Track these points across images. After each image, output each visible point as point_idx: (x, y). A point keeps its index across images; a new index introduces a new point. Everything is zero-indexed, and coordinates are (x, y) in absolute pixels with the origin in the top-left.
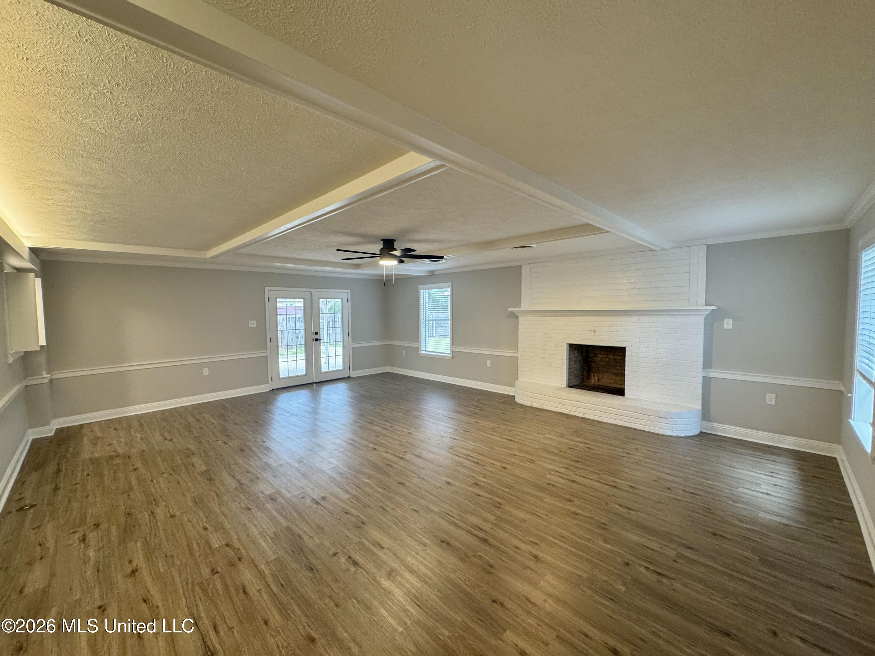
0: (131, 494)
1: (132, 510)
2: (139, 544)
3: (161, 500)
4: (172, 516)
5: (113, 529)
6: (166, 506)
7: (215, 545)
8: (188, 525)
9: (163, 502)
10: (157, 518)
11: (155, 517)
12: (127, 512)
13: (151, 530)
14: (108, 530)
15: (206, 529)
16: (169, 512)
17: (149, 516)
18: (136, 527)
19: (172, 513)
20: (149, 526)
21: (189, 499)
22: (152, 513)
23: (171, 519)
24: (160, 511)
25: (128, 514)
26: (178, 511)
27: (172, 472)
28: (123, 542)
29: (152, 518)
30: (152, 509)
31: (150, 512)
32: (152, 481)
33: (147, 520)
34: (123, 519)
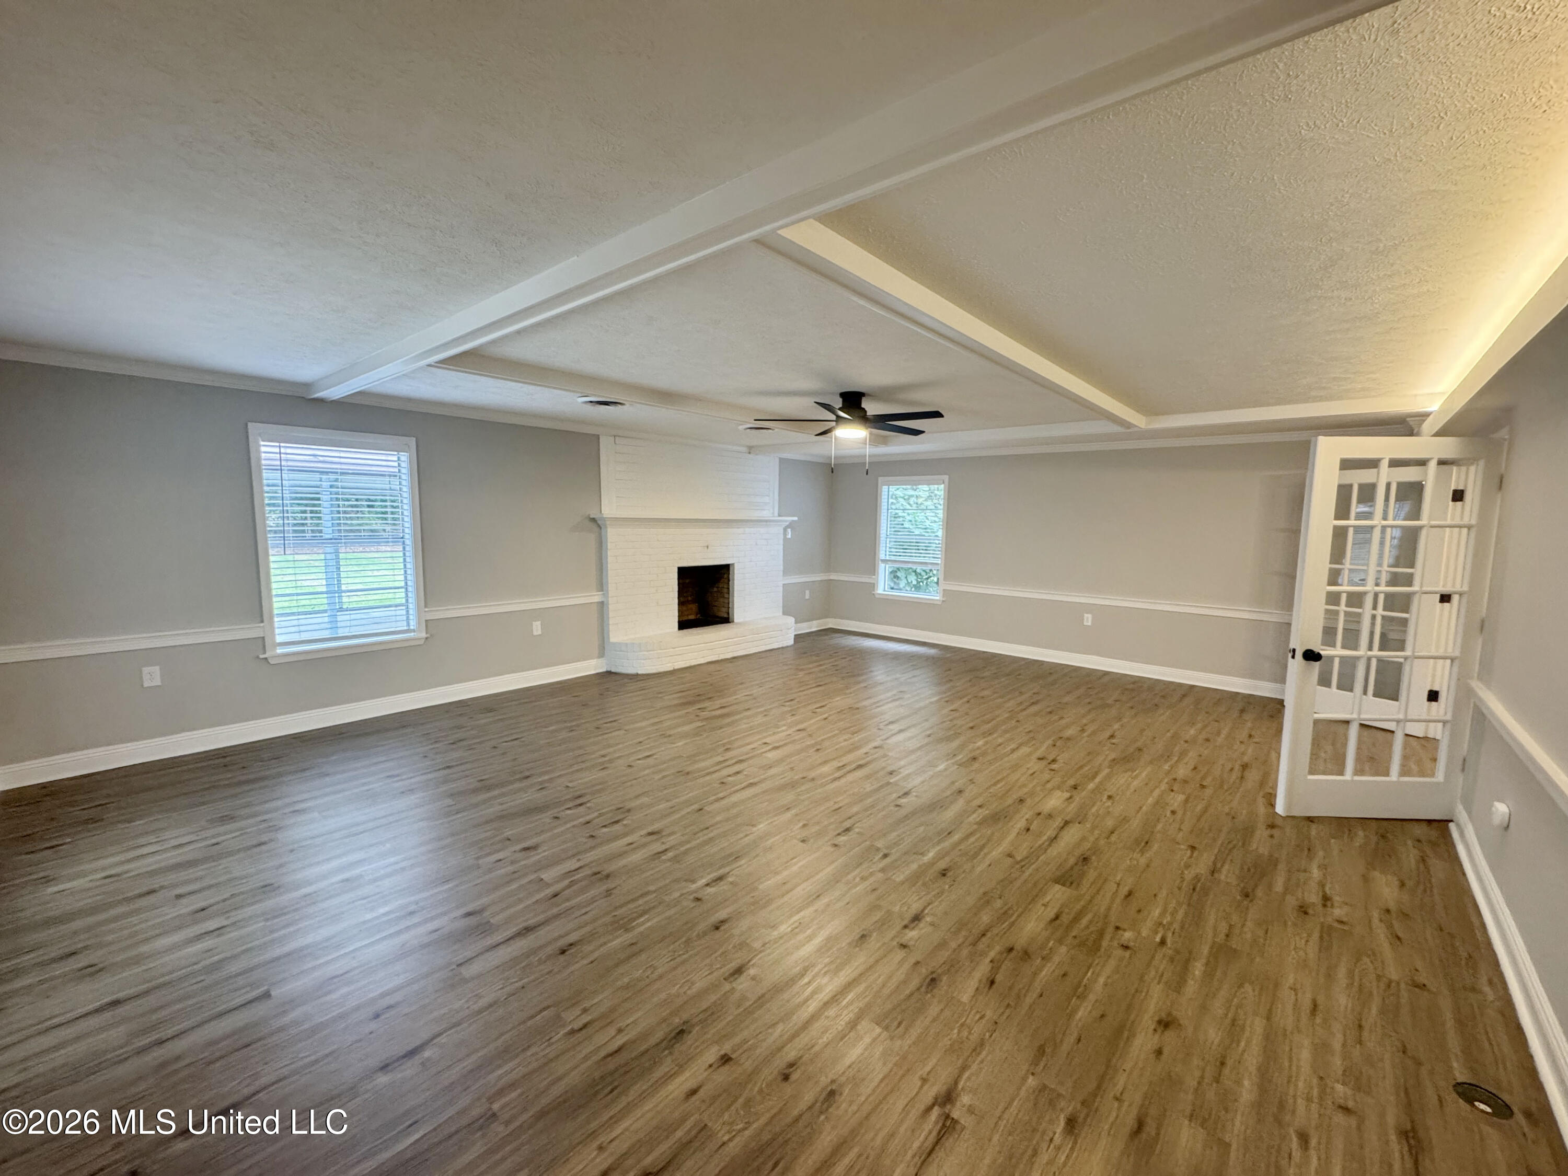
0: (1221, 938)
1: (1239, 897)
2: (1254, 846)
3: (1185, 884)
4: (1193, 848)
5: (1279, 886)
6: (1187, 866)
7: (1181, 798)
8: (1186, 827)
9: (1186, 877)
10: (1213, 858)
11: (1214, 863)
12: (1248, 899)
13: (1230, 850)
14: (1286, 890)
15: (1173, 812)
16: (1191, 857)
17: (1219, 871)
18: (1246, 867)
19: (1189, 852)
20: (1230, 858)
21: (1148, 855)
22: (1213, 872)
23: (1197, 846)
24: (1202, 866)
25: (1247, 896)
26: (1181, 850)
27: (1110, 929)
28: (1273, 862)
29: (1219, 865)
30: (1210, 877)
31: (1216, 875)
32: (1163, 942)
33: (1226, 867)
34: (1259, 892)
